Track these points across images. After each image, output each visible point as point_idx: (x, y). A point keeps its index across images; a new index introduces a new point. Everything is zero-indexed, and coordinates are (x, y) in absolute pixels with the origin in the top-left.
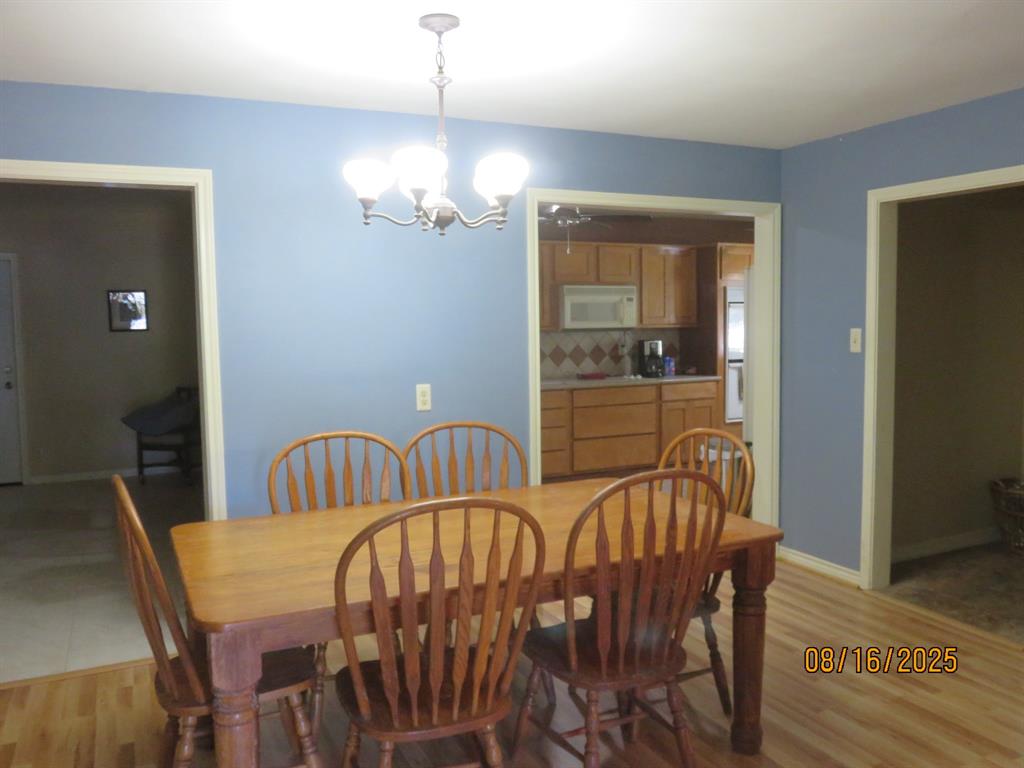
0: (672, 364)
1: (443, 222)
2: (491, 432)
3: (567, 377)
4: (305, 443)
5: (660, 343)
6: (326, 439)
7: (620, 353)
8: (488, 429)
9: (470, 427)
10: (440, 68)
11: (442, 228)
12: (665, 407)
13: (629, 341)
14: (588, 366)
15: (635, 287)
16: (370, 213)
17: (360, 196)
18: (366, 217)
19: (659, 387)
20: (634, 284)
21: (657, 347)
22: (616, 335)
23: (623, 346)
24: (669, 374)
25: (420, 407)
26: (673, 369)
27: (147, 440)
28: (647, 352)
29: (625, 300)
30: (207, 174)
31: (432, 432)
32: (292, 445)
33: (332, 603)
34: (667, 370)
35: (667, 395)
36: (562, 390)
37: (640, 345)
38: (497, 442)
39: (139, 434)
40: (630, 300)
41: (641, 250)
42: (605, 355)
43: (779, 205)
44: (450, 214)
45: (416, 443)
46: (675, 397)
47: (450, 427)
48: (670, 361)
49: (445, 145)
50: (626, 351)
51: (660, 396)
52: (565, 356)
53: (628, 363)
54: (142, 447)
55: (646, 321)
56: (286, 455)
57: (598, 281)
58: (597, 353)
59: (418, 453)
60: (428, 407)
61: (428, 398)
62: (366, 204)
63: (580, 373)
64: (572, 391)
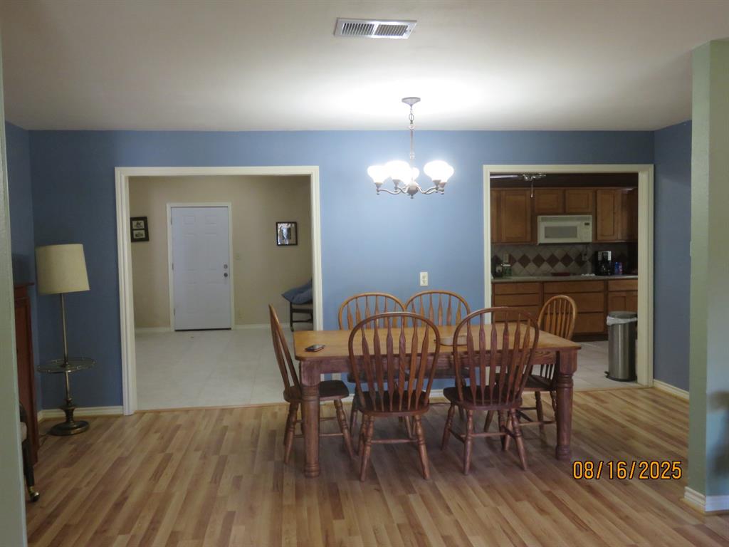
0: (620, 267)
1: (412, 192)
2: (452, 297)
3: (545, 275)
4: (356, 298)
5: (610, 253)
6: (366, 296)
7: (583, 259)
8: (450, 295)
9: (440, 293)
10: (412, 121)
11: (412, 195)
12: (610, 295)
13: (590, 251)
14: (560, 267)
15: (591, 216)
16: (379, 189)
17: (375, 182)
18: (378, 191)
19: (606, 282)
20: (589, 214)
21: (607, 256)
22: (581, 248)
23: (585, 255)
24: (618, 274)
25: (422, 284)
26: (621, 270)
27: (294, 307)
28: (600, 258)
29: (584, 225)
30: (317, 168)
31: (421, 295)
32: (351, 298)
33: (348, 354)
34: (616, 270)
35: (612, 286)
36: (536, 282)
37: (596, 254)
38: (455, 301)
39: (291, 303)
40: (587, 224)
41: (596, 192)
42: (572, 261)
43: (652, 166)
44: (414, 189)
45: (412, 300)
46: (618, 289)
47: (431, 293)
48: (618, 265)
49: (414, 156)
50: (587, 258)
51: (607, 286)
52: (544, 261)
53: (589, 266)
54: (292, 311)
55: (599, 238)
56: (348, 303)
57: (564, 213)
58: (566, 260)
59: (413, 305)
60: (426, 284)
61: (426, 279)
62: (378, 185)
63: (554, 272)
64: (543, 283)
